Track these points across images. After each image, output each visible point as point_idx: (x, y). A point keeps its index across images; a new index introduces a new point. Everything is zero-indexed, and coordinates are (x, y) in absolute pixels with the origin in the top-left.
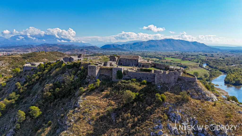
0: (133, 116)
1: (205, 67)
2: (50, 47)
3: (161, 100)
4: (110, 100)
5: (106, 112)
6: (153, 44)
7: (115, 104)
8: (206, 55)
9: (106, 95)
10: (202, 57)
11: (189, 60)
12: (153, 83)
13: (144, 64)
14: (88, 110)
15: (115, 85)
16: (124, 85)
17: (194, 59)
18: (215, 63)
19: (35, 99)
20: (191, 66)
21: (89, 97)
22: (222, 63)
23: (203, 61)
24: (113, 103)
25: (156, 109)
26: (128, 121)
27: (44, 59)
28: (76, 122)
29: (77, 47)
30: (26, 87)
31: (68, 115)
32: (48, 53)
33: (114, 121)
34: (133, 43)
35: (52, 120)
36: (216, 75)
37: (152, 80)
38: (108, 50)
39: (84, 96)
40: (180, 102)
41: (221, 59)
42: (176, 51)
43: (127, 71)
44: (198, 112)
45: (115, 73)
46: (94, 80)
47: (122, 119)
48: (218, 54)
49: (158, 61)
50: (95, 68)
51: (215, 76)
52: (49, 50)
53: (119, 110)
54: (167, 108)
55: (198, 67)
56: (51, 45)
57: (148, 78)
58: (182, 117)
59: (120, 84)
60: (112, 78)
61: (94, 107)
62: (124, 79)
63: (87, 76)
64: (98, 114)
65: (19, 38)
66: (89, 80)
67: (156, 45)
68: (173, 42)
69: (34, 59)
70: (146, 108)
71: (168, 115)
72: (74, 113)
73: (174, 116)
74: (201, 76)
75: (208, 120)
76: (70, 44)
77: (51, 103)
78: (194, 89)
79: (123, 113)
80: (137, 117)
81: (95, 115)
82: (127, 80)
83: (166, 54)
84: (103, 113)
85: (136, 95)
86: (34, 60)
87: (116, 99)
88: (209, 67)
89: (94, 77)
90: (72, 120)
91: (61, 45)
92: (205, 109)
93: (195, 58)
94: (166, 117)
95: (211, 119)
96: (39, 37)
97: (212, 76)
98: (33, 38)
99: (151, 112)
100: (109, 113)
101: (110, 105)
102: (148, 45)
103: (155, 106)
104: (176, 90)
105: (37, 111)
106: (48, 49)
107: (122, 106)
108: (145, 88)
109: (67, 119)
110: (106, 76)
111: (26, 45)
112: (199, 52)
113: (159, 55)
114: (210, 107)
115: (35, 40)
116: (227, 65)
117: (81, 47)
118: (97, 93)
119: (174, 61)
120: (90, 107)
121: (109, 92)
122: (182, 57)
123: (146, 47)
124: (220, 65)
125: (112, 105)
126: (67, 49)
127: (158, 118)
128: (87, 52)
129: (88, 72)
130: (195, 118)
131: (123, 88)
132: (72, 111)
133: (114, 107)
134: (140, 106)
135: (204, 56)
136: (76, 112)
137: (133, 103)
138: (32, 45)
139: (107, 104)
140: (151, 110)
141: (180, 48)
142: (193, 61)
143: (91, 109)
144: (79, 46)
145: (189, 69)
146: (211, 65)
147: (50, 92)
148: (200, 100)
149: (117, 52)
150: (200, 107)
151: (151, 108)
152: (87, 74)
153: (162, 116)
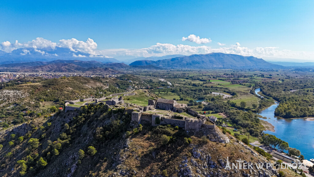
0: (168, 154)
1: (258, 93)
2: (65, 65)
3: (188, 142)
4: (150, 141)
5: (148, 151)
6: (196, 59)
7: (155, 145)
8: (263, 76)
9: (147, 138)
10: (257, 78)
11: (239, 83)
12: (183, 128)
13: (178, 109)
14: (135, 149)
15: (154, 130)
16: (162, 130)
17: (247, 82)
18: (270, 88)
19: (88, 140)
20: (241, 92)
21: (134, 139)
22: (278, 88)
23: (257, 86)
24: (153, 144)
25: (184, 149)
26: (164, 157)
27: (68, 88)
28: (127, 158)
29: (98, 64)
30: (74, 128)
31: (120, 153)
32: (71, 79)
33: (154, 157)
34: (171, 58)
35: (107, 157)
36: (267, 104)
37: (183, 126)
38: (139, 67)
39: (131, 139)
40: (201, 144)
41: (280, 81)
42: (226, 70)
43: (164, 118)
44: (213, 151)
45: (154, 119)
46: (137, 125)
47: (160, 156)
48: (278, 75)
49: (201, 86)
50: (138, 115)
51: (265, 106)
52: (64, 69)
53: (158, 149)
54: (192, 148)
55: (249, 94)
56: (66, 63)
57: (180, 124)
58: (201, 154)
59: (158, 129)
60: (151, 123)
61: (139, 147)
62: (161, 125)
63: (131, 121)
64: (143, 152)
65: (23, 53)
66: (133, 124)
67: (200, 60)
68: (222, 57)
69: (58, 88)
70: (177, 148)
71: (192, 153)
72: (124, 151)
73: (196, 154)
74: (248, 107)
75: (218, 156)
76: (90, 60)
77: (102, 143)
78: (213, 134)
79: (161, 152)
80: (170, 154)
81: (141, 153)
82: (164, 125)
83: (212, 74)
84: (146, 152)
85: (170, 138)
86: (57, 90)
87: (155, 141)
88: (262, 94)
89: (137, 123)
90: (124, 157)
91: (79, 62)
92: (218, 149)
93: (249, 80)
94: (190, 154)
95: (220, 155)
96: (50, 51)
97: (262, 106)
98: (41, 52)
99: (181, 151)
100: (151, 152)
101: (151, 146)
102: (191, 61)
103: (184, 147)
104: (199, 135)
105: (93, 150)
106: (62, 67)
107: (160, 146)
108: (177, 132)
109: (120, 156)
110: (146, 121)
111: (34, 61)
112: (255, 70)
113: (204, 76)
114: (222, 147)
115: (44, 55)
116: (284, 90)
117: (104, 64)
118: (140, 136)
119: (221, 85)
120: (136, 147)
121: (150, 136)
122: (232, 79)
123: (187, 64)
124: (276, 91)
125: (152, 146)
126: (86, 68)
127: (185, 155)
128: (112, 72)
129: (132, 118)
130: (209, 155)
131: (161, 133)
132: (123, 150)
133: (154, 147)
134: (173, 147)
135: (260, 78)
136: (126, 151)
137: (168, 144)
138: (41, 62)
139: (149, 145)
140: (181, 149)
141: (231, 65)
142: (245, 85)
143: (137, 149)
144: (102, 63)
145: (237, 96)
146: (264, 91)
147: (101, 134)
148: (216, 142)
149: (151, 71)
150: (215, 148)
151: (181, 148)
152: (131, 120)
153: (188, 154)
